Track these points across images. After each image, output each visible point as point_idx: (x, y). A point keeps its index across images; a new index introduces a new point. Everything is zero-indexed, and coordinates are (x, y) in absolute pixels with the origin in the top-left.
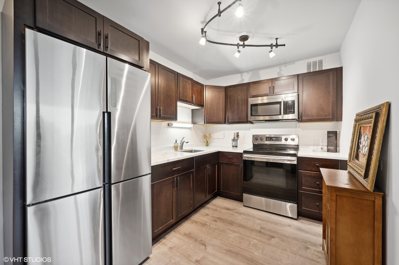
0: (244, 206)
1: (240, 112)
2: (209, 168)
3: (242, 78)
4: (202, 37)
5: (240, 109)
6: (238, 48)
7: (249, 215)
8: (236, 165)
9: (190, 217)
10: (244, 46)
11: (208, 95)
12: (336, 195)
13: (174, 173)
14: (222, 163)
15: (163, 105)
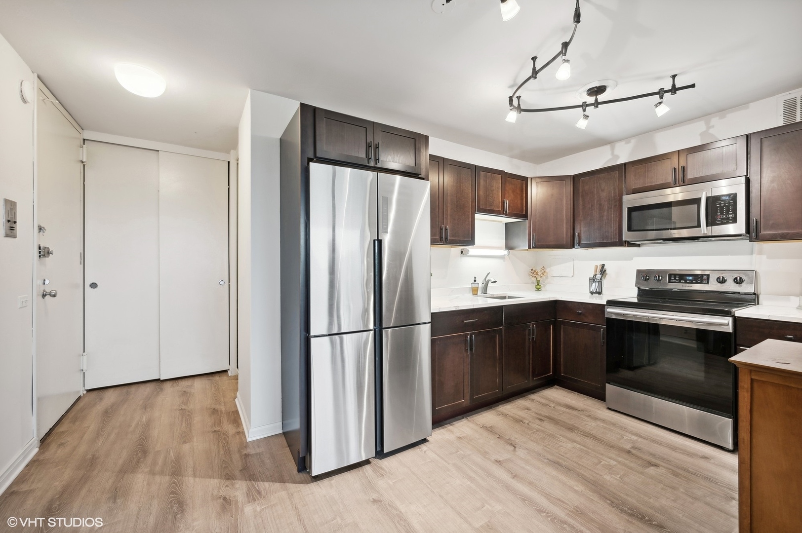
0: (609, 409)
1: (605, 223)
2: (533, 330)
3: (613, 153)
4: (511, 110)
5: (605, 218)
6: (584, 110)
7: (614, 424)
8: (592, 328)
9: (496, 406)
10: (597, 104)
11: (536, 193)
12: (752, 380)
13: (466, 327)
14: (563, 323)
15: (451, 222)
